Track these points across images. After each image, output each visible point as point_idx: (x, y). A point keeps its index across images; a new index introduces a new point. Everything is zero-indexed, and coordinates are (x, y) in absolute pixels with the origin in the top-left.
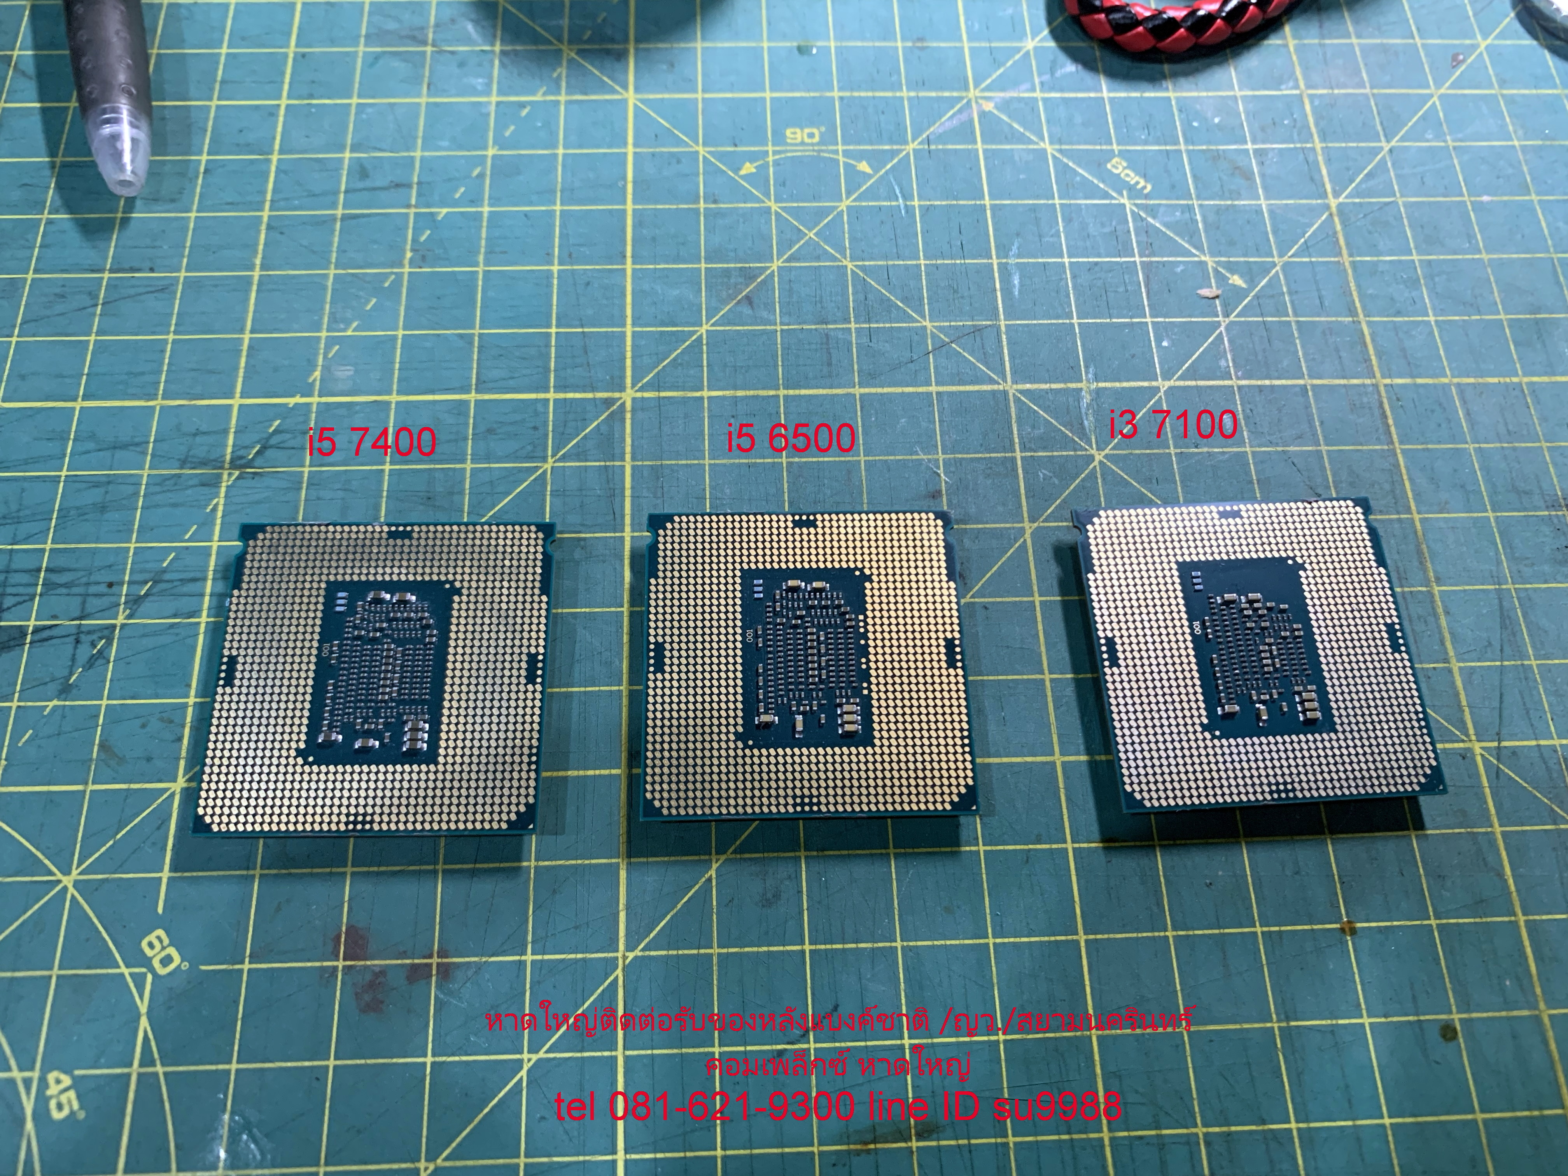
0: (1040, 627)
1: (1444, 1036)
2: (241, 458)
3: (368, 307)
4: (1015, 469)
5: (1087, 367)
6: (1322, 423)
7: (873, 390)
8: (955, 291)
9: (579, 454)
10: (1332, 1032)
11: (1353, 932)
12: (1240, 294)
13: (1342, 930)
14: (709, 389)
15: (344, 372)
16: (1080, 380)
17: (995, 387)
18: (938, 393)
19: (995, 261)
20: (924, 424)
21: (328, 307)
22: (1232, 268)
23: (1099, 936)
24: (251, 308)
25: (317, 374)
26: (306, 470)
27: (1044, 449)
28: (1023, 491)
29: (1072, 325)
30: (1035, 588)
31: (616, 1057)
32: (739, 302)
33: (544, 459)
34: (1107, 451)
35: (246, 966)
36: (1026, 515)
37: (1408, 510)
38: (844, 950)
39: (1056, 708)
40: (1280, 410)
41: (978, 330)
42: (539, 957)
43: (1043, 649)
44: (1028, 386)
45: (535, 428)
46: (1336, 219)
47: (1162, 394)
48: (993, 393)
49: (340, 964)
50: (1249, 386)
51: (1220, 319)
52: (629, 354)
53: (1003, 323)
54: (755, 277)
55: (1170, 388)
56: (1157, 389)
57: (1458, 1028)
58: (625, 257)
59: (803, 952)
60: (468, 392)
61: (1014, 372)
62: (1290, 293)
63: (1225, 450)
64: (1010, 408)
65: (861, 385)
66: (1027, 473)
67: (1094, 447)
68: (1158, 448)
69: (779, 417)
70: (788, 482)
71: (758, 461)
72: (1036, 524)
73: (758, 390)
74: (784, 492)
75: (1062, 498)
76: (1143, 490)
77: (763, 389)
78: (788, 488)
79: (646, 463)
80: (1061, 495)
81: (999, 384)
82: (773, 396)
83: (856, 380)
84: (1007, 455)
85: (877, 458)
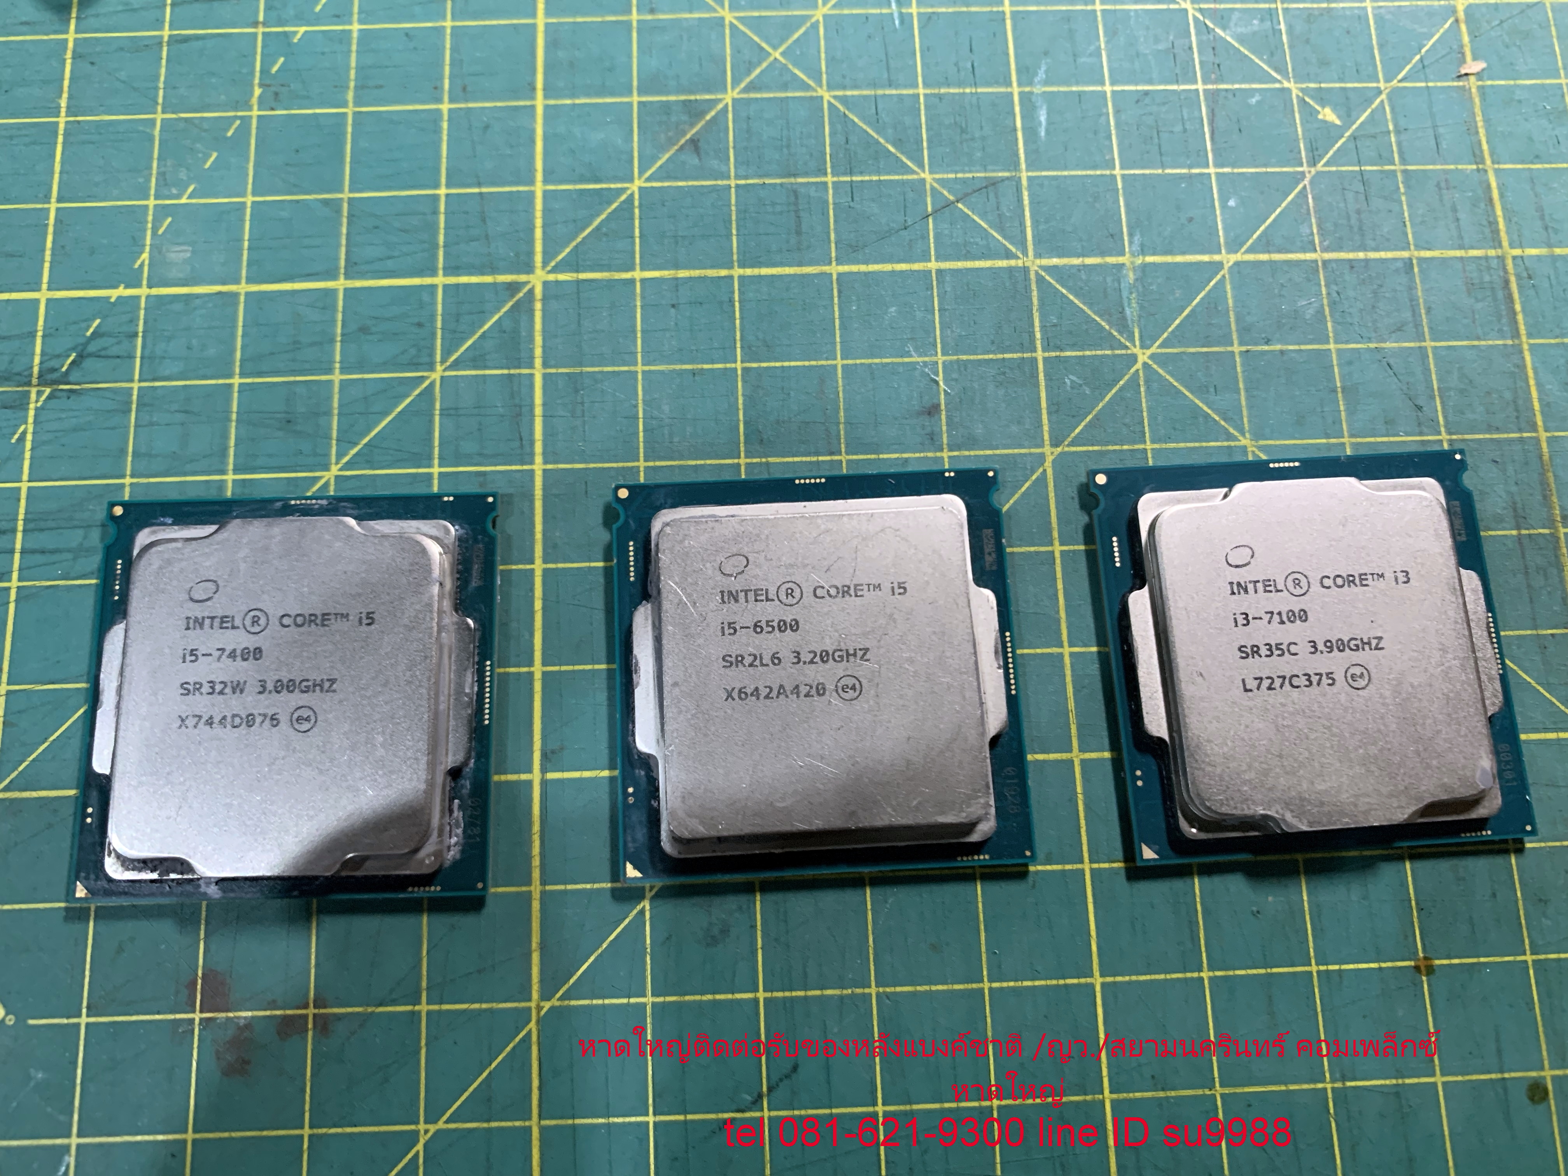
0: (1060, 585)
1: (1532, 1099)
2: (54, 370)
3: (207, 166)
4: (1034, 375)
5: (1131, 235)
6: (1429, 310)
7: (854, 268)
8: (963, 131)
9: (475, 359)
10: (1397, 1094)
11: (1430, 970)
12: (1330, 132)
13: (1417, 968)
14: (642, 269)
15: (179, 254)
16: (1122, 254)
17: (1013, 263)
18: (939, 272)
19: (1016, 90)
20: (919, 315)
21: (155, 164)
22: (1323, 98)
23: (1119, 979)
24: (57, 168)
25: (145, 256)
26: (135, 386)
27: (1073, 347)
28: (1044, 404)
29: (1114, 177)
30: (1055, 534)
31: (530, 1128)
32: (682, 148)
33: (431, 367)
34: (1153, 350)
35: (84, 1020)
36: (1046, 437)
37: (1534, 427)
38: (806, 998)
39: (1076, 691)
40: (1375, 293)
41: (993, 183)
42: (435, 1007)
43: (1063, 614)
44: (1055, 261)
45: (420, 325)
46: (1463, 27)
47: (1225, 271)
48: (1010, 269)
49: (197, 1016)
50: (1337, 261)
51: (1305, 168)
52: (539, 222)
53: (1024, 175)
54: (701, 114)
55: (1237, 264)
56: (1220, 265)
57: (1550, 1087)
58: (534, 89)
59: (756, 1001)
60: (334, 277)
61: (1037, 242)
62: (1398, 132)
63: (1303, 347)
64: (1031, 291)
65: (839, 262)
66: (1051, 380)
67: (1137, 343)
68: (1218, 344)
69: (733, 306)
70: (743, 395)
71: (706, 366)
72: (1059, 449)
73: (705, 268)
74: (738, 409)
75: (1094, 413)
76: (1197, 401)
77: (713, 267)
78: (744, 404)
79: (561, 370)
80: (1093, 409)
81: (1018, 258)
82: (725, 277)
83: (833, 255)
84: (1025, 355)
85: (858, 362)
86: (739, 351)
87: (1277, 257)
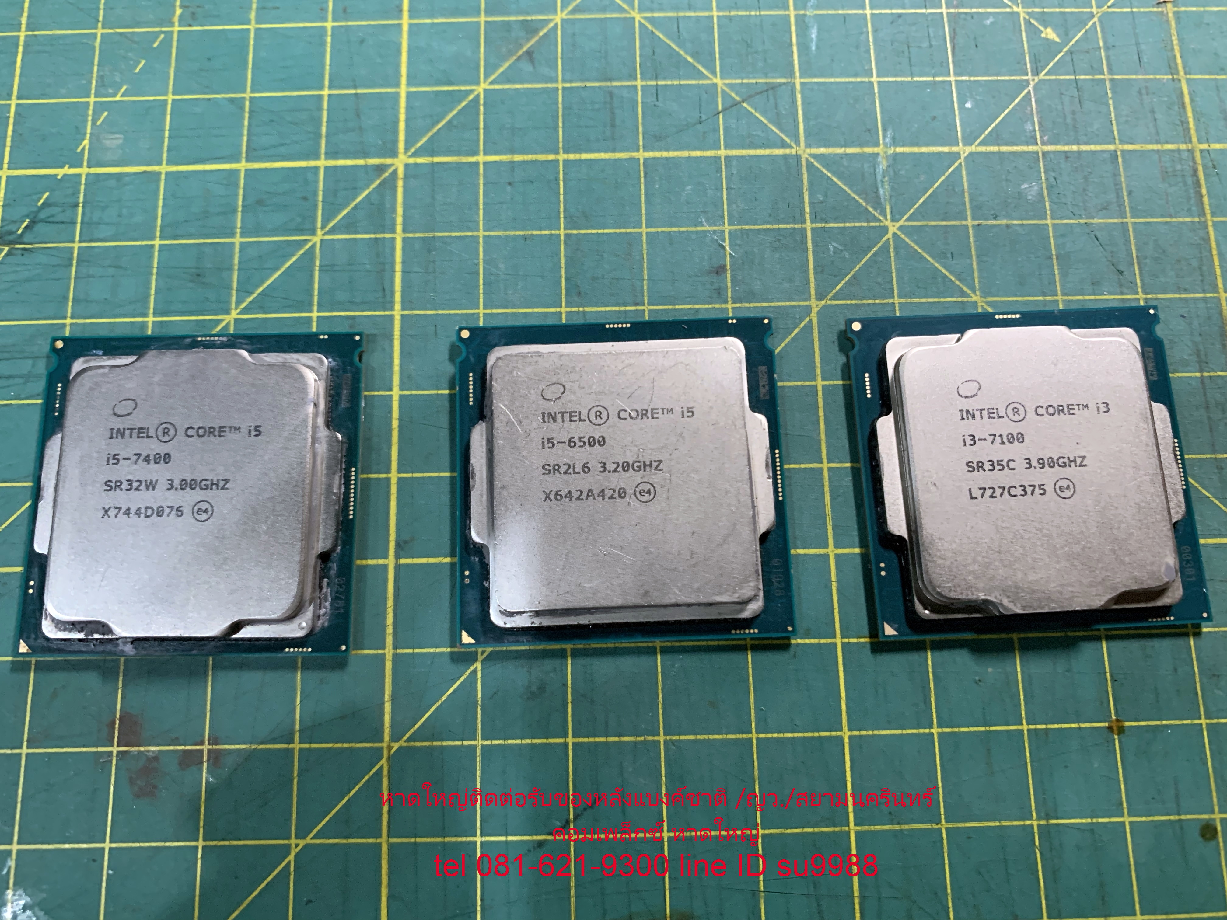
0: (821, 413)
1: (1203, 836)
2: (11, 233)
3: (137, 70)
4: (804, 242)
5: (885, 130)
6: (1130, 193)
7: (658, 154)
8: (749, 46)
9: (348, 225)
10: (1092, 831)
11: (1121, 730)
12: (1051, 48)
13: (1110, 728)
14: (485, 154)
15: (113, 141)
16: (877, 145)
17: (788, 151)
18: (727, 158)
19: (792, 13)
20: (710, 192)
21: (95, 69)
22: (1045, 20)
23: (864, 733)
24: (18, 71)
25: (86, 142)
26: (76, 246)
27: (836, 219)
28: (811, 265)
29: (871, 83)
30: (819, 371)
31: (380, 844)
32: (519, 58)
33: (313, 233)
34: (901, 223)
35: (25, 751)
36: (813, 292)
37: (1215, 289)
38: (606, 743)
39: (832, 499)
40: (1086, 178)
41: (773, 87)
42: (307, 746)
43: (823, 436)
44: (822, 150)
45: (305, 199)
47: (962, 160)
48: (785, 157)
49: (115, 750)
50: (1055, 152)
51: (1030, 77)
52: (402, 117)
53: (798, 81)
54: (536, 31)
55: (971, 154)
56: (958, 155)
57: (1219, 828)
58: (401, 11)
59: (566, 745)
60: (238, 161)
61: (808, 135)
62: (1107, 49)
63: (1025, 222)
64: (802, 174)
65: (645, 149)
66: (817, 246)
67: (889, 217)
68: (955, 219)
69: (559, 184)
70: (565, 256)
71: (535, 233)
72: (823, 303)
73: (536, 153)
74: (561, 267)
75: (852, 273)
76: (937, 265)
77: (542, 153)
78: (566, 263)
79: (418, 235)
80: (851, 270)
81: (792, 147)
82: (552, 161)
83: (641, 143)
84: (797, 226)
85: (660, 230)
86: (562, 220)
87: (1004, 149)
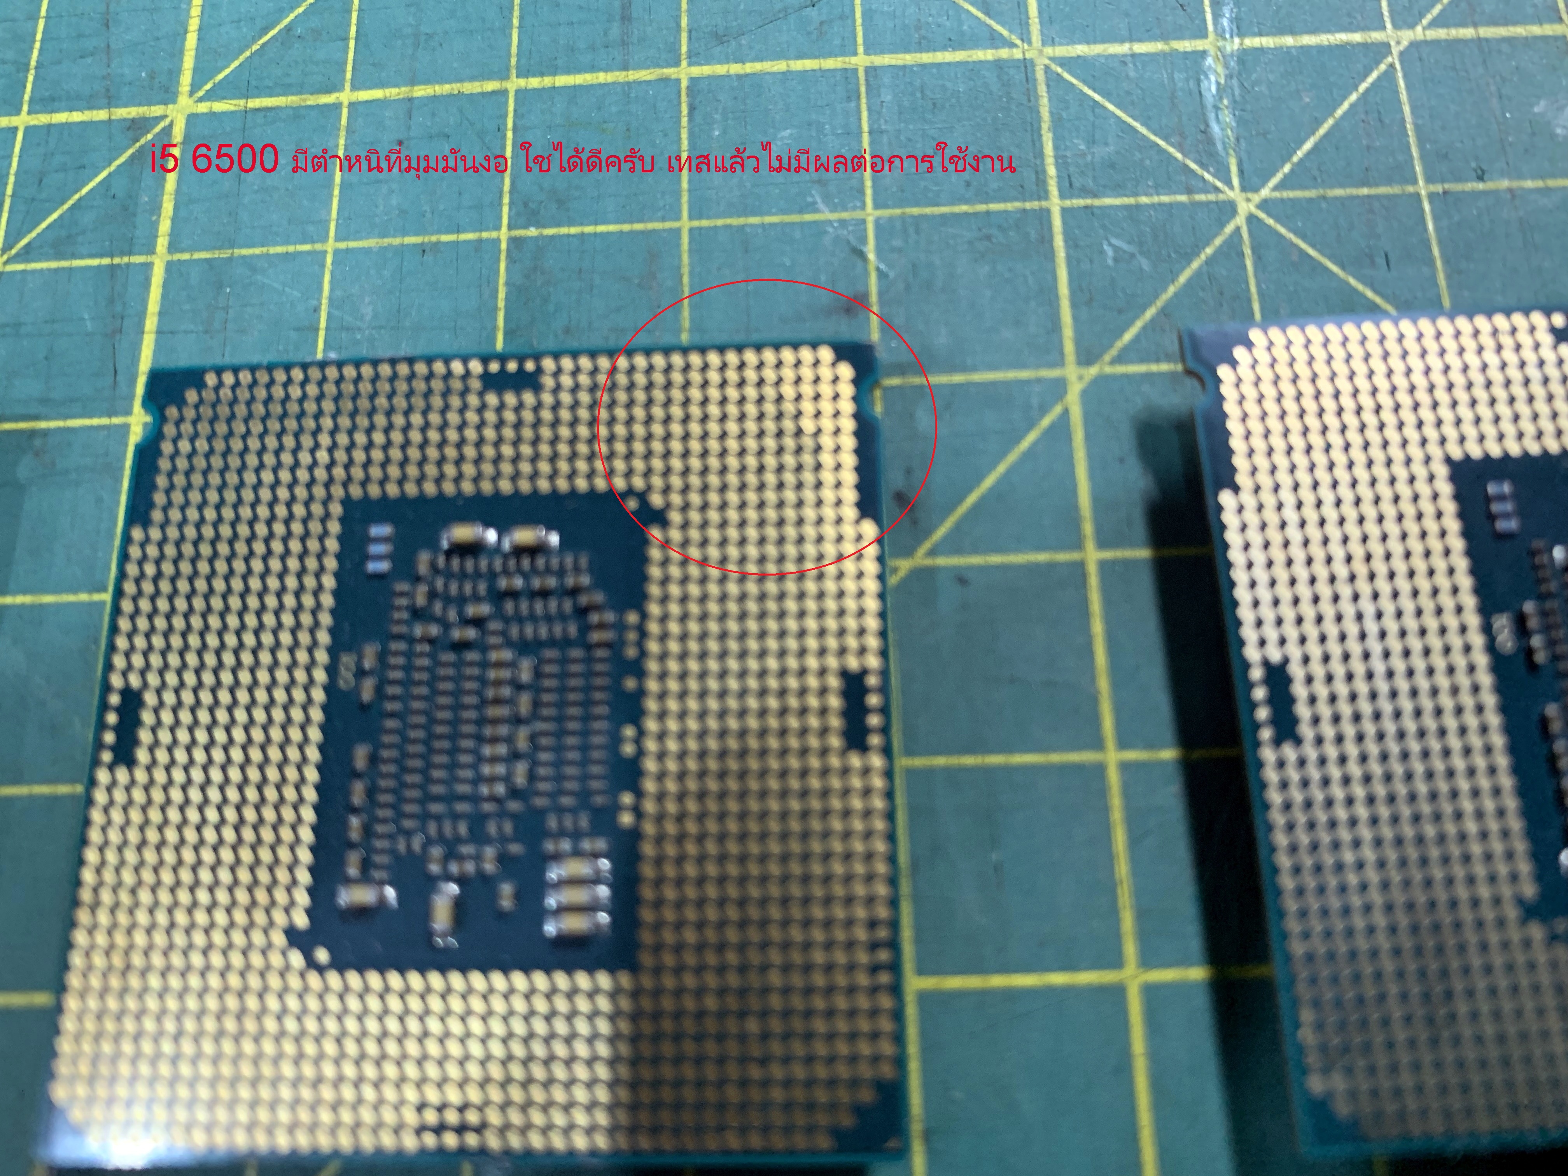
4: (1046, 239)
5: (1217, 4)
7: (722, 73)
9: (58, 242)
14: (355, 87)
16: (1204, 35)
17: (1004, 53)
18: (871, 71)
20: (833, 143)
27: (1118, 189)
28: (1064, 289)
34: (1265, 192)
36: (1069, 347)
43: (1103, 684)
44: (1081, 49)
47: (1394, 58)
48: (999, 65)
52: (193, 24)
55: (1414, 45)
56: (1384, 49)
61: (1046, 20)
63: (1551, 183)
64: (1037, 97)
65: (694, 58)
66: (1076, 246)
67: (1236, 181)
68: (1389, 182)
70: (507, 284)
71: (445, 238)
72: (1093, 371)
73: (461, 80)
75: (1160, 303)
76: (1352, 281)
77: (472, 79)
78: (507, 299)
79: (198, 256)
80: (1157, 296)
81: (1013, 45)
82: (493, 92)
83: (684, 49)
84: (1028, 205)
85: (720, 222)
86: (505, 210)
87: (1487, 32)
